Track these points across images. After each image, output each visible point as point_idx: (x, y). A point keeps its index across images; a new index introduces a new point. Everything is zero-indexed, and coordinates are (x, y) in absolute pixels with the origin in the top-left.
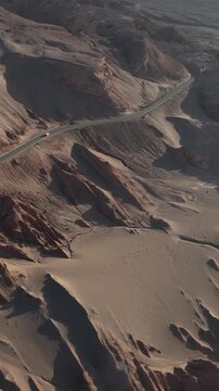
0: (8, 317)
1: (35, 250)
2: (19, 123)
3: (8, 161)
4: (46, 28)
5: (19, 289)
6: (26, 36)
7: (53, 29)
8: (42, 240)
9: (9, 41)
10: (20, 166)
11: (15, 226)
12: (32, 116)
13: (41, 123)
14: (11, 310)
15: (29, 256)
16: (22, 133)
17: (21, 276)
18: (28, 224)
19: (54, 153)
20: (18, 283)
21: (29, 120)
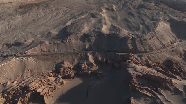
0: (172, 95)
1: (179, 77)
2: (174, 39)
3: (171, 50)
4: (181, 13)
5: (175, 87)
6: (176, 15)
7: (183, 13)
8: (182, 74)
9: (171, 16)
10: (174, 52)
11: (173, 69)
12: (178, 38)
13: (181, 40)
14: (173, 93)
15: (178, 78)
16: (175, 43)
17: (176, 84)
18: (177, 69)
19: (185, 49)
20: (175, 86)
21: (177, 39)
